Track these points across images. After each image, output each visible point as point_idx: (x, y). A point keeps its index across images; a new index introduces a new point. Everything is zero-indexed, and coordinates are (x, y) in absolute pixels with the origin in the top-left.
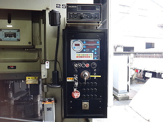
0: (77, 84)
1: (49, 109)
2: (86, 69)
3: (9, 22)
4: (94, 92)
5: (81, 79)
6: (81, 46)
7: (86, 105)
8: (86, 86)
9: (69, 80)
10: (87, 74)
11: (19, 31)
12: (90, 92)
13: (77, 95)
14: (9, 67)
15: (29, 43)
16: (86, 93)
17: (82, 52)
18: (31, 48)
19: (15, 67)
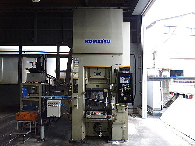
0: (122, 91)
1: (113, 99)
2: (125, 86)
3: (98, 69)
4: (128, 94)
5: (124, 90)
6: (124, 79)
7: (126, 98)
8: (126, 92)
9: (120, 90)
10: (126, 88)
11: (101, 72)
12: (127, 94)
13: (122, 95)
14: (96, 86)
15: (104, 77)
16: (126, 94)
17: (124, 81)
18: (105, 79)
19: (98, 86)
